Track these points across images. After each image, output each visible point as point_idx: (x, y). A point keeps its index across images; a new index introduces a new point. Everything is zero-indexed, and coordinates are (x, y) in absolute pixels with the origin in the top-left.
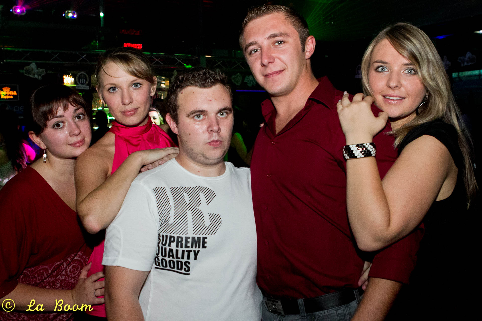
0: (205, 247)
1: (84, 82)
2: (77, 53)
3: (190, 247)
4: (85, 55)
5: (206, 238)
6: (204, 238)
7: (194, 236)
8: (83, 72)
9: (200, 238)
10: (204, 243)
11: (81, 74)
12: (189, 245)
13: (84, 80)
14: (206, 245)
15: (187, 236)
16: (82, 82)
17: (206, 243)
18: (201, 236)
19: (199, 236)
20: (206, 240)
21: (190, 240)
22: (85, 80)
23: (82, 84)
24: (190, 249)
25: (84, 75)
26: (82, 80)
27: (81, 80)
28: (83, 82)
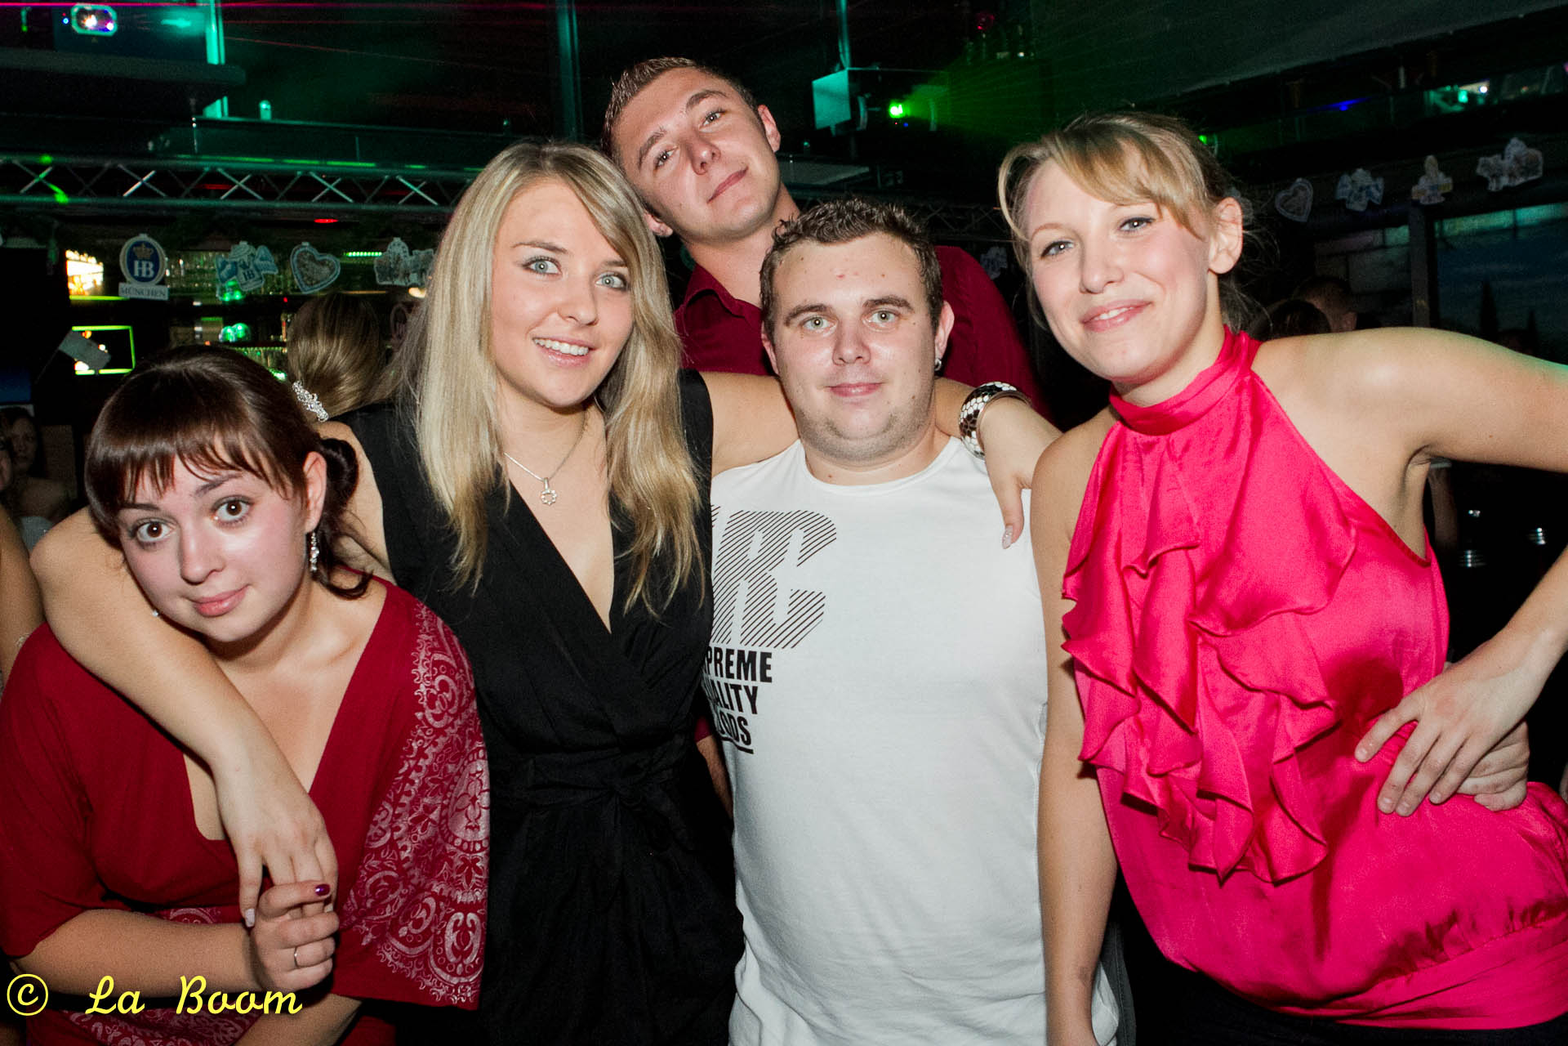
0: (769, 680)
1: (148, 273)
2: (121, 166)
3: (735, 676)
4: (152, 173)
5: (769, 655)
6: (765, 656)
7: (742, 647)
8: (143, 237)
9: (755, 653)
10: (765, 667)
11: (138, 244)
12: (733, 670)
13: (148, 266)
14: (769, 673)
15: (730, 647)
16: (140, 272)
17: (769, 667)
18: (758, 650)
19: (753, 649)
20: (769, 661)
21: (734, 658)
22: (151, 265)
23: (141, 279)
24: (734, 681)
25: (148, 245)
26: (140, 265)
27: (137, 263)
28: (144, 275)
